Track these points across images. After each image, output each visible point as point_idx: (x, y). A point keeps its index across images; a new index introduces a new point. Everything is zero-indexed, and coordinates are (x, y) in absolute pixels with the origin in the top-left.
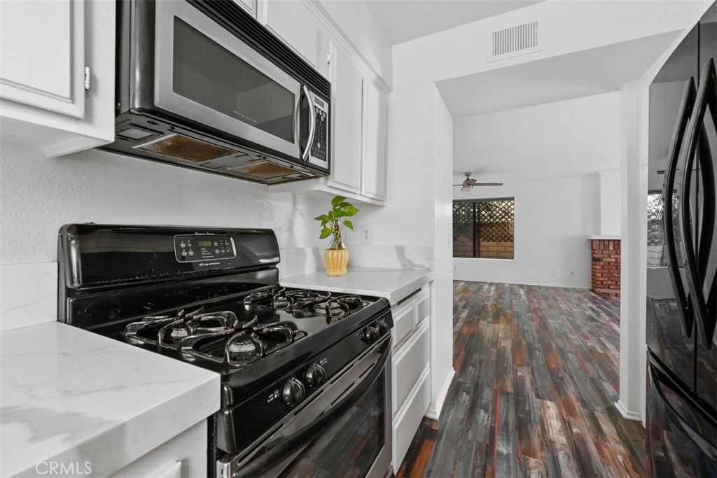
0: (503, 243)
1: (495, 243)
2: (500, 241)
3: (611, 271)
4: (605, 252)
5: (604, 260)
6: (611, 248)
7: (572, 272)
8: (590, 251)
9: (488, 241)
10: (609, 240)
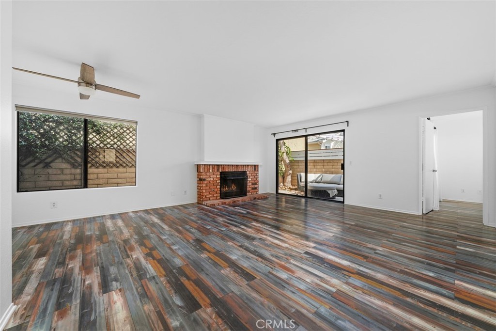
0: (115, 169)
1: (105, 170)
2: (112, 167)
3: (211, 187)
4: (208, 174)
5: (207, 180)
6: (211, 171)
7: (185, 192)
8: (196, 173)
9: (97, 168)
10: (210, 165)
